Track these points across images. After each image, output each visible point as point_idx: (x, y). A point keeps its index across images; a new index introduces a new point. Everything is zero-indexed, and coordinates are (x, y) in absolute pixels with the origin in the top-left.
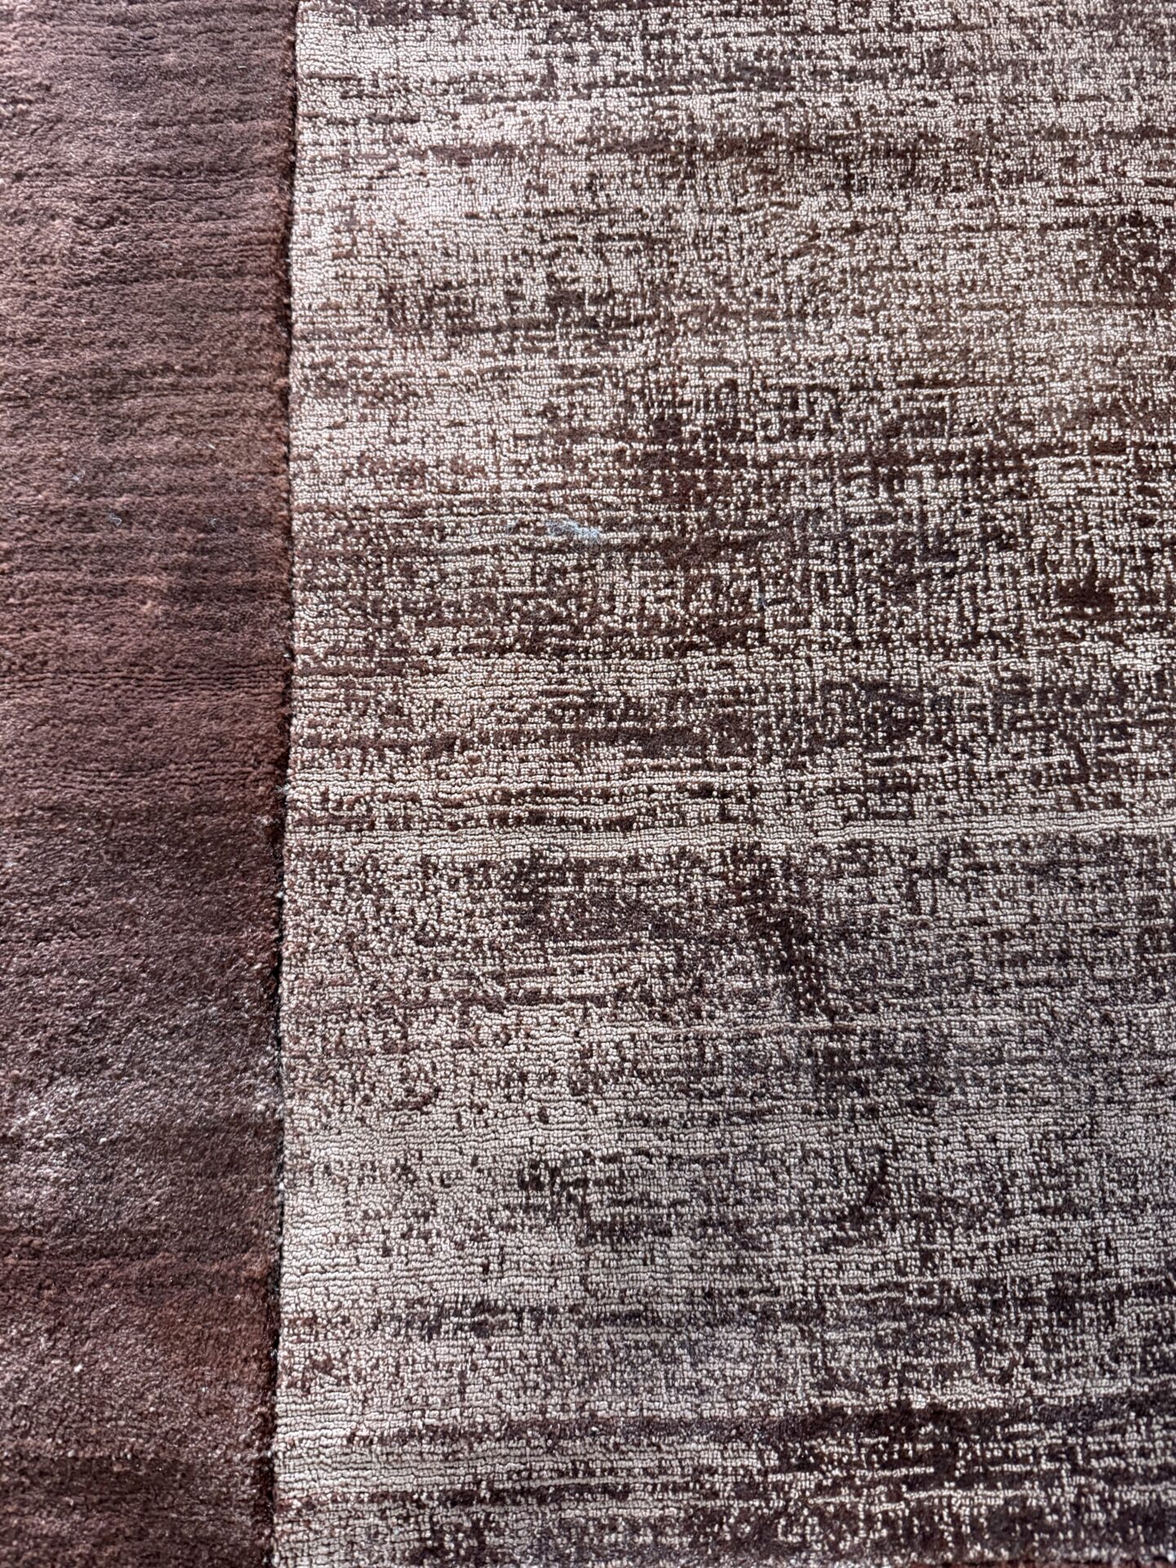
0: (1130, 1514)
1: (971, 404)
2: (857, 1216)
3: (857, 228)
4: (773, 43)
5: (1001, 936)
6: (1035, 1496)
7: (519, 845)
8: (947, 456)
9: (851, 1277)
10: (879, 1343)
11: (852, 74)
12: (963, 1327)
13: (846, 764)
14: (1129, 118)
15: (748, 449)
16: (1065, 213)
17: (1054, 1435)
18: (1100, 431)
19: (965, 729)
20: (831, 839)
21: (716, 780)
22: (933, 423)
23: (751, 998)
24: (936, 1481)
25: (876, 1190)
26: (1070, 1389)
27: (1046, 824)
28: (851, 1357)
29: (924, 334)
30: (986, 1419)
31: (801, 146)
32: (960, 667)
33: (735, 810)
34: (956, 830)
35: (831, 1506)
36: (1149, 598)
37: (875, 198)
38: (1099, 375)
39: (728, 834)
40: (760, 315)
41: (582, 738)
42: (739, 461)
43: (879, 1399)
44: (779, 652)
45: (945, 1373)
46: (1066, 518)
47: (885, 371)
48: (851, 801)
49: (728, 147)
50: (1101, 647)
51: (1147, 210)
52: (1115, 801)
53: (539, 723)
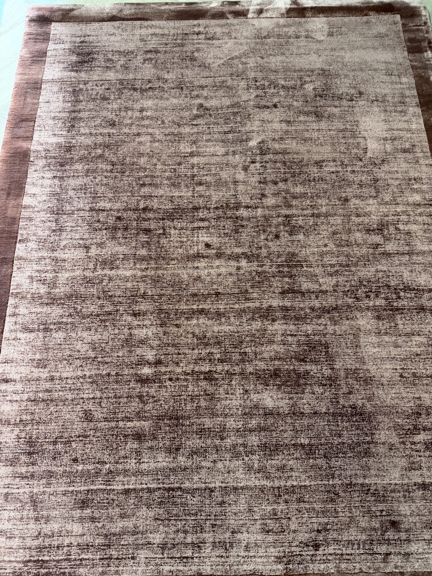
0: (61, 573)
1: (66, 435)
2: (37, 537)
3: (57, 411)
4: (51, 386)
5: (58, 502)
6: (51, 570)
7: (6, 490)
8: (62, 442)
9: (35, 544)
10: (37, 552)
11: (60, 391)
12: (46, 550)
13: (44, 481)
14: (91, 396)
15: (40, 441)
16: (81, 409)
17: (54, 563)
18: (81, 438)
19: (58, 477)
20: (42, 490)
21: (30, 483)
22: (61, 437)
23: (29, 510)
24: (40, 568)
25: (39, 534)
26: (57, 558)
27: (66, 489)
28: (34, 553)
29: (62, 425)
30: (47, 561)
31: (52, 400)
32: (59, 469)
33: (31, 486)
34: (55, 489)
35: (28, 571)
36: (83, 460)
37: (60, 407)
38: (82, 431)
39: (30, 489)
40: (44, 423)
41: (15, 477)
42: (38, 442)
43: (36, 558)
44: (39, 466)
45: (44, 555)
46: (74, 450)
47: (57, 431)
48: (44, 486)
49: (43, 400)
50: (75, 466)
51: (92, 409)
52: (74, 486)
53: (10, 475)
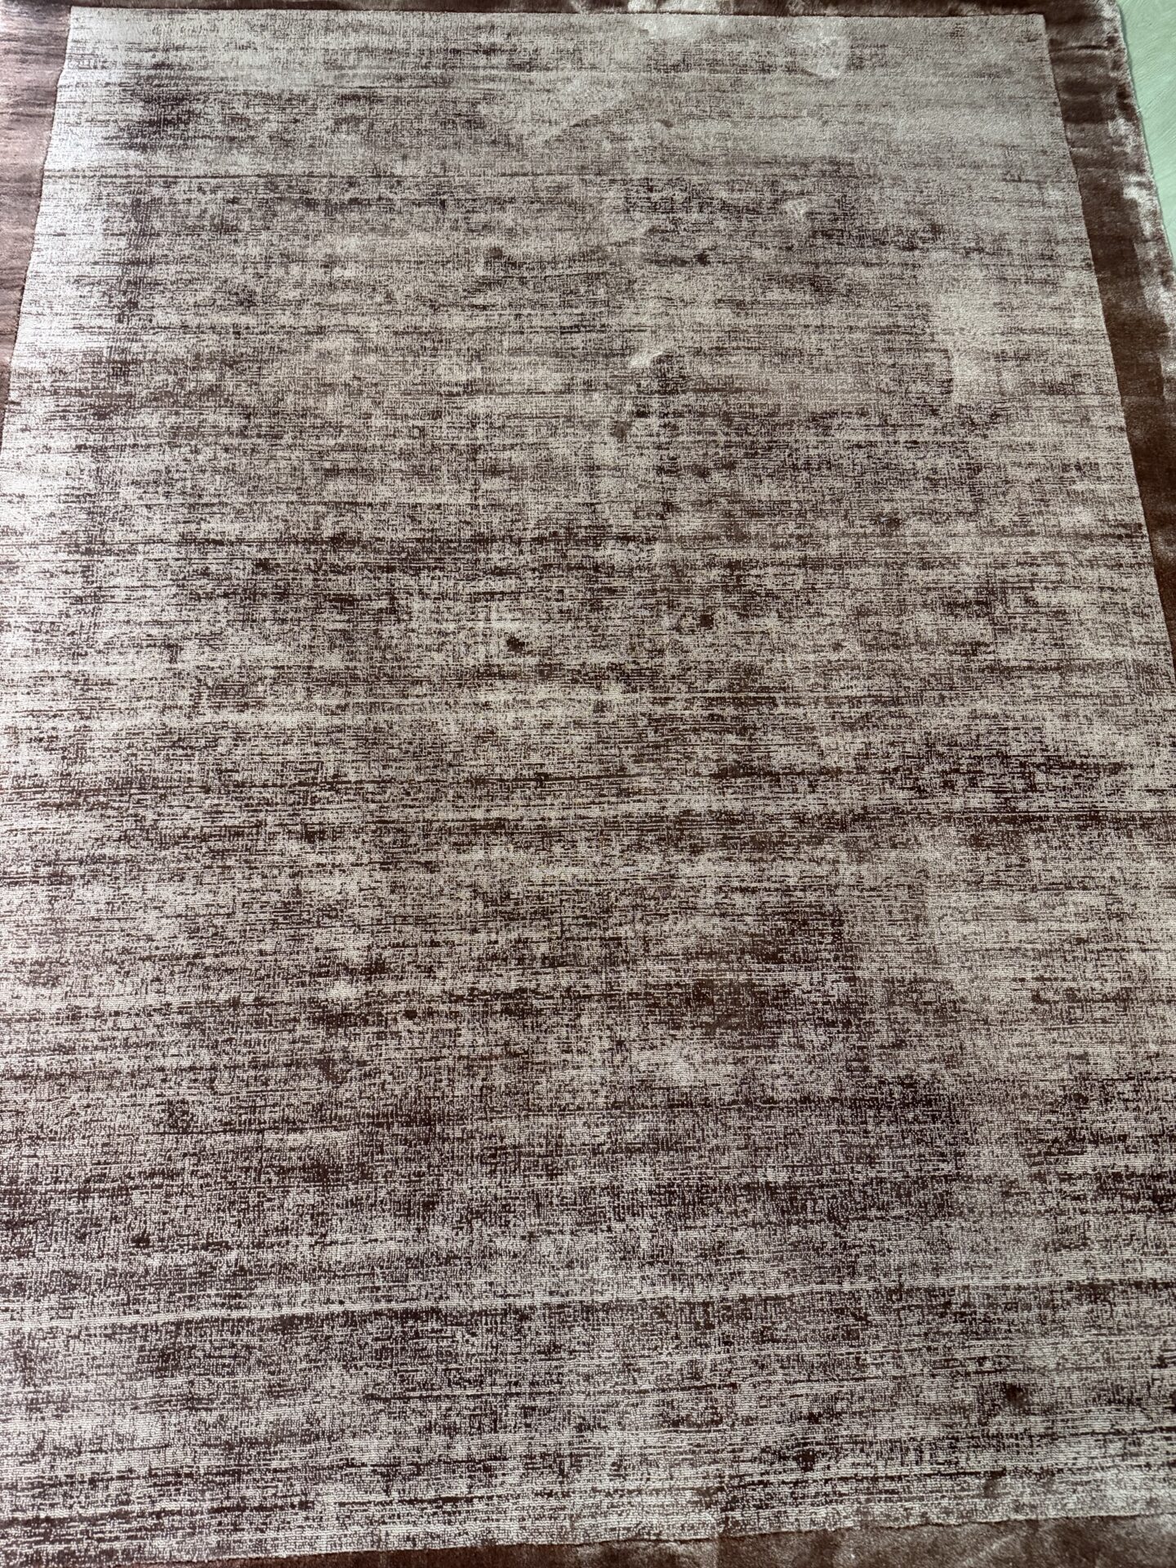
0: (103, 1552)
1: (114, 1171)
2: (33, 1454)
3: (88, 1106)
4: (72, 1036)
5: (94, 1359)
6: (74, 1546)
8: (104, 1190)
9: (27, 1474)
10: (33, 1496)
11: (96, 1048)
12: (61, 1490)
13: (53, 1300)
14: (186, 1063)
15: (39, 1188)
16: (159, 1099)
17: (82, 1527)
18: (157, 1180)
19: (94, 1287)
20: (45, 1326)
21: (11, 1306)
22: (102, 1177)
23: (11, 1381)
24: (43, 1542)
25: (40, 1447)
26: (91, 1512)
27: (114, 1320)
28: (24, 1501)
29: (104, 1145)
30: (62, 1521)
31: (73, 1076)
32: (96, 1265)
33: (16, 1316)
34: (84, 1323)
35: (9, 1550)
36: (162, 1240)
37: (98, 1094)
38: (159, 1160)
39: (12, 1324)
40: (51, 1139)
42: (35, 1192)
43: (30, 1514)
44: (38, 1260)
45: (52, 1506)
46: (138, 1213)
47: (88, 1160)
48: (53, 1313)
49: (49, 1076)
50: (142, 1258)
51: (188, 1098)
52: (137, 1312)
